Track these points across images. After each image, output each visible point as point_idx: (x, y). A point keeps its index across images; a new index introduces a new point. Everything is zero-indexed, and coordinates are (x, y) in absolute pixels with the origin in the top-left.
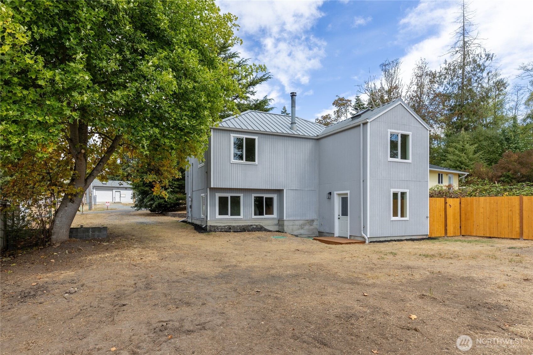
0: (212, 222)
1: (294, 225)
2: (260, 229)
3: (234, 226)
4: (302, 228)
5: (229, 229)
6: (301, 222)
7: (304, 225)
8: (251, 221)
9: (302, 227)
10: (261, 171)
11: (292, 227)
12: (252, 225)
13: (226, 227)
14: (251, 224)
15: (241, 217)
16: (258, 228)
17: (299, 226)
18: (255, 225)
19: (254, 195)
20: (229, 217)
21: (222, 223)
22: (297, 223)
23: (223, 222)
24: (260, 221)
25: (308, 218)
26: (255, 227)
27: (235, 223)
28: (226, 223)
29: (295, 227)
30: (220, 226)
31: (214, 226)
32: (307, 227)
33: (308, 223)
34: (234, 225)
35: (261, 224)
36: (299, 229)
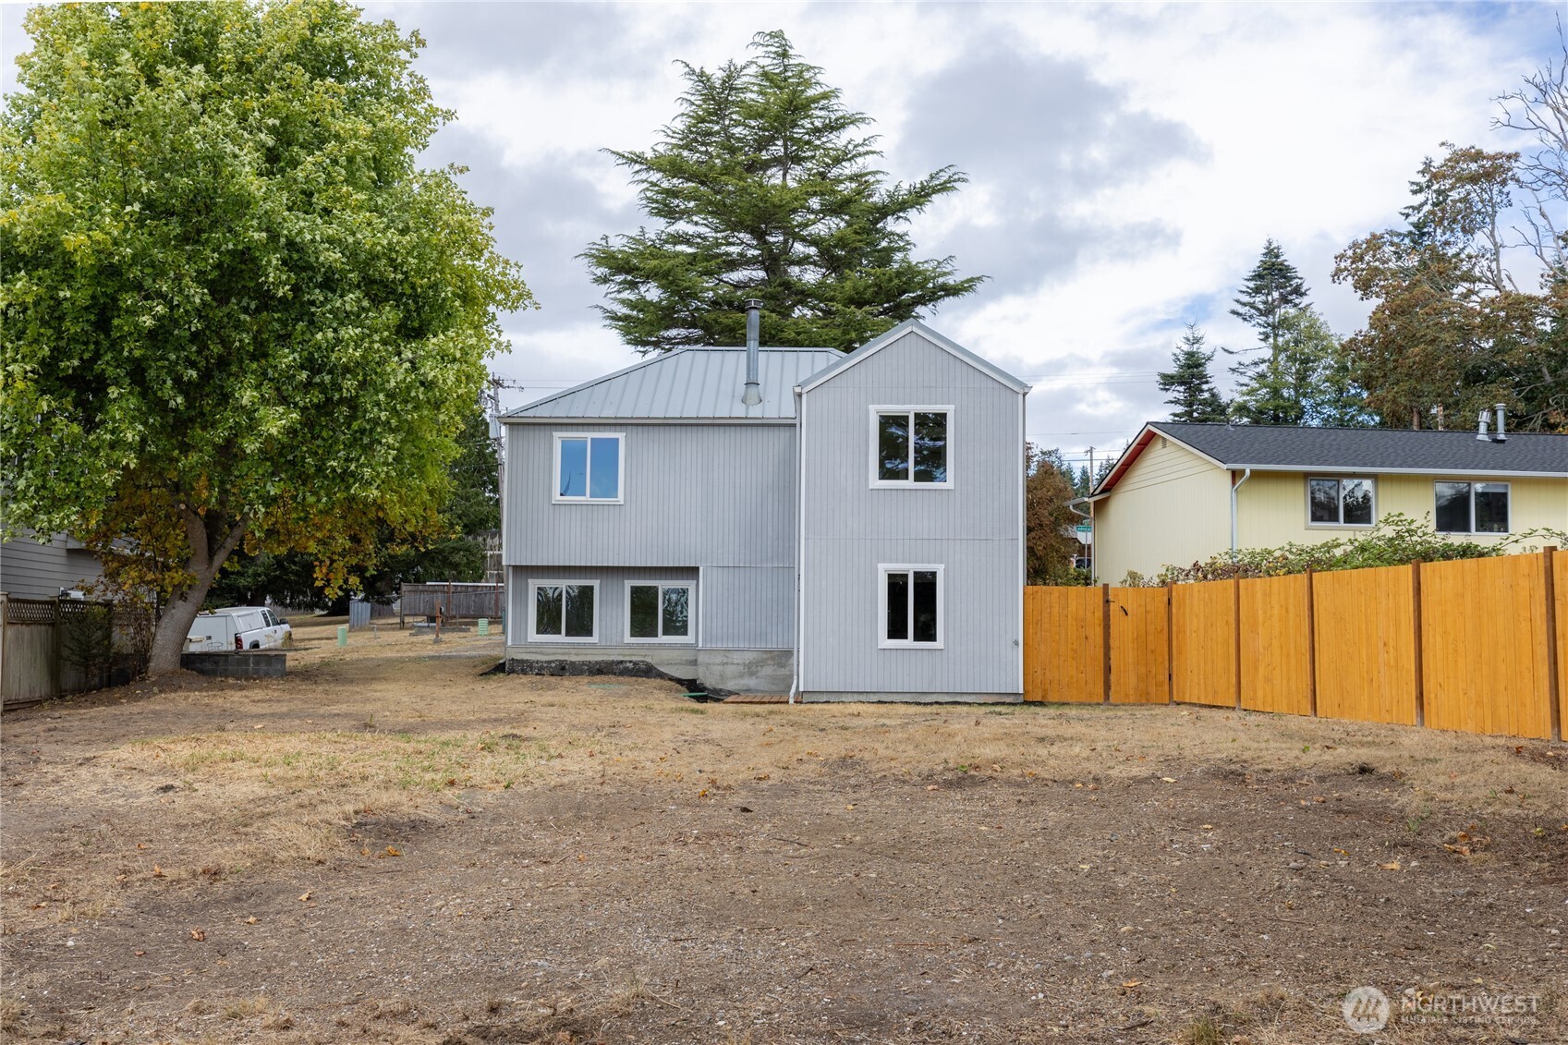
0: (517, 650)
1: (727, 663)
2: (646, 672)
3: (572, 663)
4: (752, 674)
5: (562, 669)
6: (749, 657)
7: (761, 663)
8: (619, 651)
9: (751, 669)
10: (633, 521)
11: (720, 668)
12: (622, 662)
13: (553, 665)
14: (621, 658)
15: (594, 639)
16: (639, 670)
17: (741, 668)
18: (630, 662)
19: (629, 584)
20: (562, 638)
21: (542, 653)
22: (737, 658)
23: (547, 651)
24: (644, 652)
25: (772, 645)
26: (631, 665)
27: (577, 655)
28: (554, 654)
29: (730, 670)
30: (537, 662)
31: (522, 661)
32: (767, 671)
33: (773, 659)
34: (574, 659)
35: (649, 660)
36: (741, 676)
